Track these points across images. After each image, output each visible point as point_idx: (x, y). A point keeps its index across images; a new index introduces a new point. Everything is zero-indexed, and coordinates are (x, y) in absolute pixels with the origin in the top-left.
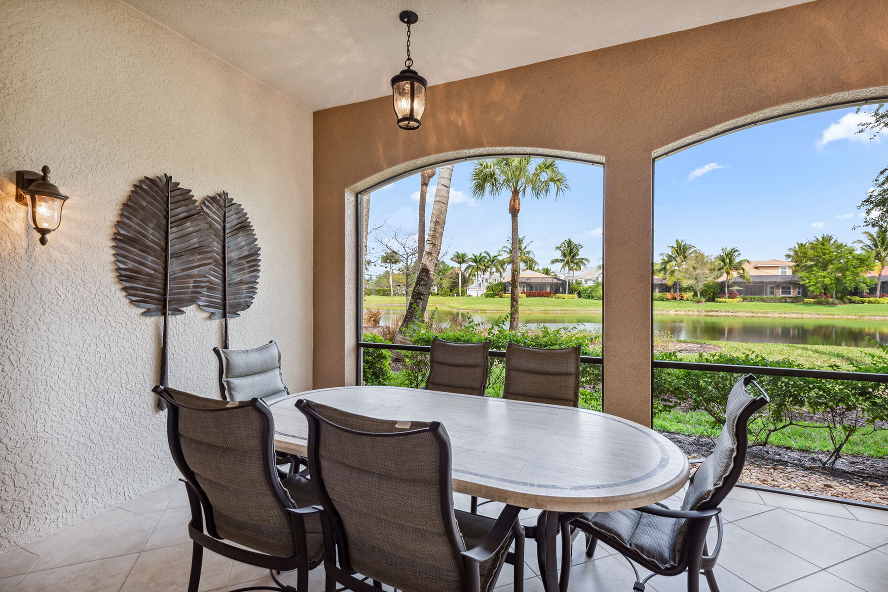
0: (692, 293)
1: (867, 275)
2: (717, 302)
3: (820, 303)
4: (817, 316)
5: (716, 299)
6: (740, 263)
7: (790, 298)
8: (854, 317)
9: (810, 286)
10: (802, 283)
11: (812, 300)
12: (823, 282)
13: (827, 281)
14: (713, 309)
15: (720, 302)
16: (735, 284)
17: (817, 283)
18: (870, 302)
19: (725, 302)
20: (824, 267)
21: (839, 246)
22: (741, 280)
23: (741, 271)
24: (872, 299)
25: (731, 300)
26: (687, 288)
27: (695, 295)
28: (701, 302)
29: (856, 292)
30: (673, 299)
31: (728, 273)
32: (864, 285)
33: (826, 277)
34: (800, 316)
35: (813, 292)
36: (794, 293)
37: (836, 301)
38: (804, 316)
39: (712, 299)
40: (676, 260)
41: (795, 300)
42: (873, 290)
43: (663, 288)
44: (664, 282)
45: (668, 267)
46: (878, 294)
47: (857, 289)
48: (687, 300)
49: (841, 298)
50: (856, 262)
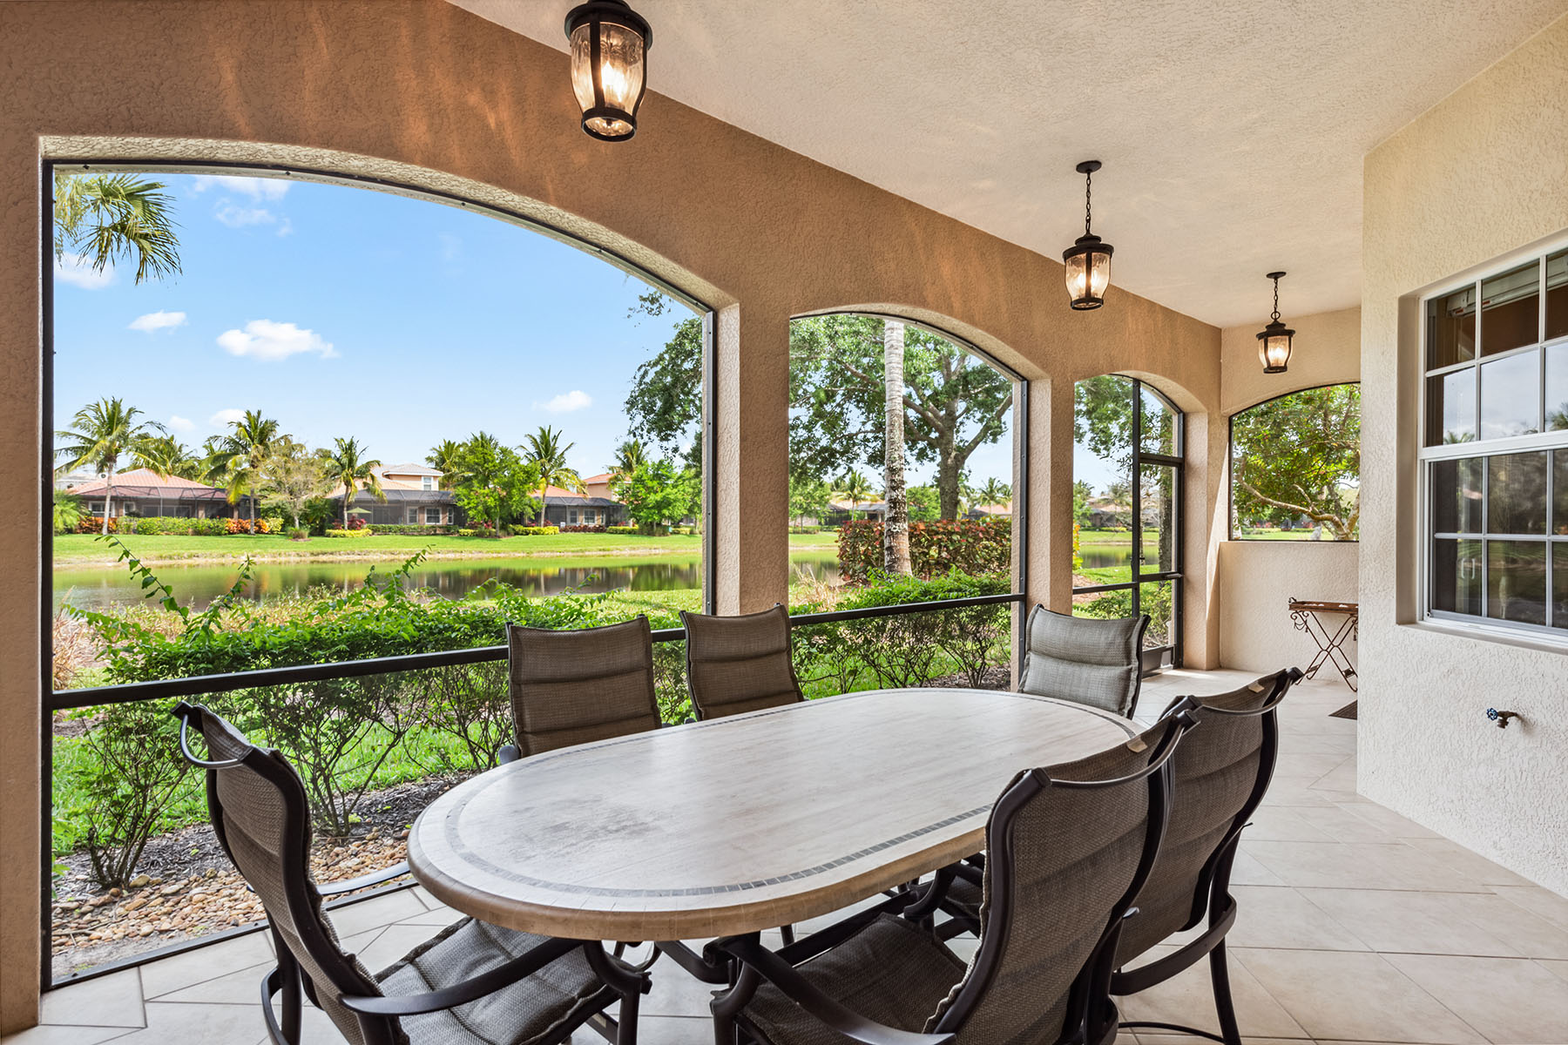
0: (281, 520)
1: (531, 495)
2: (328, 536)
3: (480, 535)
4: (480, 555)
5: (328, 531)
6: (368, 465)
7: (440, 527)
8: (521, 555)
9: (470, 509)
10: (460, 504)
11: (470, 531)
12: (486, 502)
13: (491, 502)
14: (324, 550)
15: (334, 536)
16: (359, 503)
17: (477, 505)
18: (535, 533)
19: (344, 536)
20: (485, 482)
21: (504, 451)
22: (367, 496)
23: (369, 481)
24: (536, 528)
25: (353, 532)
26: (270, 509)
27: (289, 520)
28: (302, 537)
29: (519, 520)
30: (241, 532)
31: (348, 484)
32: (529, 510)
33: (487, 494)
34: (458, 556)
35: (473, 518)
36: (443, 520)
37: (500, 534)
38: (465, 556)
39: (319, 532)
40: (247, 453)
41: (447, 531)
42: (538, 515)
43: (220, 509)
44: (218, 495)
45: (230, 464)
46: (543, 522)
47: (522, 514)
48: (272, 532)
49: (503, 527)
50: (522, 476)
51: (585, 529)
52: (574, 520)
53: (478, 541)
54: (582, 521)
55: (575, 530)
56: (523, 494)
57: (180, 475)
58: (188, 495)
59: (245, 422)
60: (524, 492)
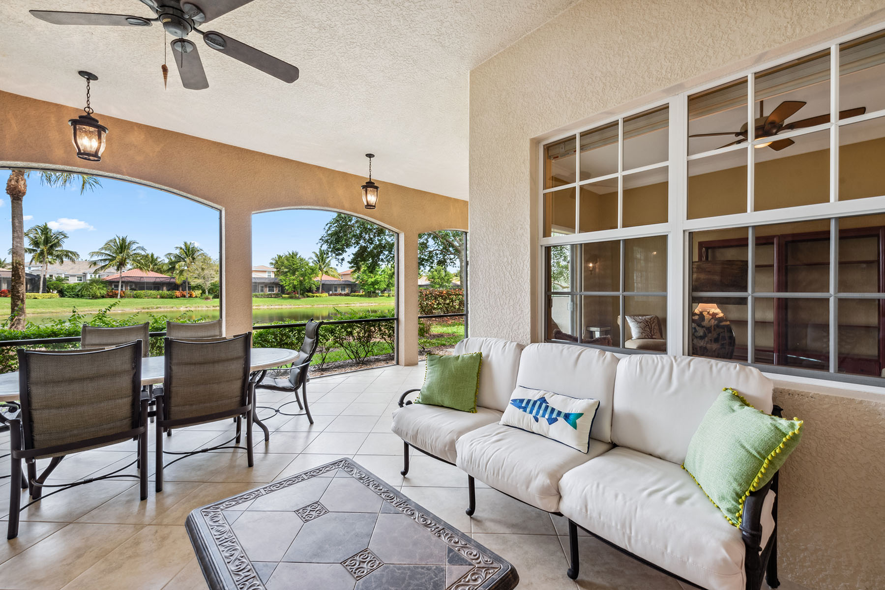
0: (201, 291)
1: (315, 279)
3: (291, 298)
4: (290, 306)
7: (274, 294)
8: (310, 306)
9: (286, 286)
10: (281, 283)
11: (287, 296)
12: (293, 283)
13: (295, 283)
17: (290, 284)
18: (317, 296)
20: (294, 274)
21: (302, 260)
24: (318, 294)
26: (195, 286)
27: (204, 292)
28: (209, 299)
29: (310, 290)
30: (182, 297)
32: (314, 286)
33: (294, 280)
34: (280, 307)
35: (288, 290)
36: (276, 291)
37: (300, 296)
38: (283, 307)
40: (184, 261)
41: (277, 296)
42: (318, 289)
43: (173, 286)
44: (172, 280)
45: (177, 266)
46: (320, 292)
47: (310, 288)
48: (196, 297)
49: (302, 294)
50: (310, 271)
51: (341, 295)
52: (336, 291)
53: (290, 300)
54: (339, 291)
55: (336, 295)
56: (310, 279)
57: (156, 272)
58: (158, 280)
59: (183, 247)
60: (311, 278)
